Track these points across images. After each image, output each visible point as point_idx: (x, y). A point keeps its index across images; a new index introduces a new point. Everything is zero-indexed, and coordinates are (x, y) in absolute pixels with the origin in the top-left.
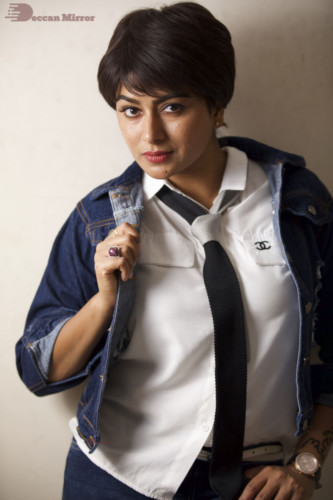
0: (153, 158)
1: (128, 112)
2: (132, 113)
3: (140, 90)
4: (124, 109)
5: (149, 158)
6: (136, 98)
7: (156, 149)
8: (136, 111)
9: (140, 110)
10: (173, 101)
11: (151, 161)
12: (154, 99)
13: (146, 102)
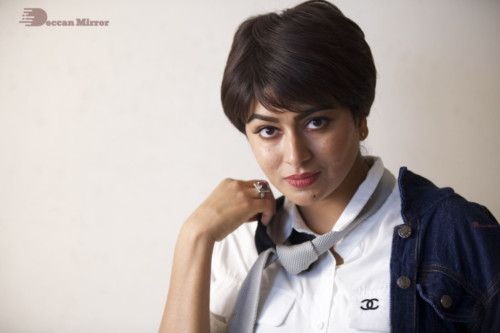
0: (298, 182)
1: (264, 133)
2: (268, 133)
3: (280, 106)
4: (258, 130)
5: (294, 182)
6: (274, 115)
7: (302, 171)
8: (273, 131)
9: (279, 129)
10: (317, 114)
11: (296, 186)
12: (296, 114)
13: (287, 119)
